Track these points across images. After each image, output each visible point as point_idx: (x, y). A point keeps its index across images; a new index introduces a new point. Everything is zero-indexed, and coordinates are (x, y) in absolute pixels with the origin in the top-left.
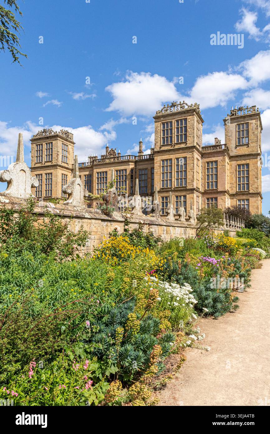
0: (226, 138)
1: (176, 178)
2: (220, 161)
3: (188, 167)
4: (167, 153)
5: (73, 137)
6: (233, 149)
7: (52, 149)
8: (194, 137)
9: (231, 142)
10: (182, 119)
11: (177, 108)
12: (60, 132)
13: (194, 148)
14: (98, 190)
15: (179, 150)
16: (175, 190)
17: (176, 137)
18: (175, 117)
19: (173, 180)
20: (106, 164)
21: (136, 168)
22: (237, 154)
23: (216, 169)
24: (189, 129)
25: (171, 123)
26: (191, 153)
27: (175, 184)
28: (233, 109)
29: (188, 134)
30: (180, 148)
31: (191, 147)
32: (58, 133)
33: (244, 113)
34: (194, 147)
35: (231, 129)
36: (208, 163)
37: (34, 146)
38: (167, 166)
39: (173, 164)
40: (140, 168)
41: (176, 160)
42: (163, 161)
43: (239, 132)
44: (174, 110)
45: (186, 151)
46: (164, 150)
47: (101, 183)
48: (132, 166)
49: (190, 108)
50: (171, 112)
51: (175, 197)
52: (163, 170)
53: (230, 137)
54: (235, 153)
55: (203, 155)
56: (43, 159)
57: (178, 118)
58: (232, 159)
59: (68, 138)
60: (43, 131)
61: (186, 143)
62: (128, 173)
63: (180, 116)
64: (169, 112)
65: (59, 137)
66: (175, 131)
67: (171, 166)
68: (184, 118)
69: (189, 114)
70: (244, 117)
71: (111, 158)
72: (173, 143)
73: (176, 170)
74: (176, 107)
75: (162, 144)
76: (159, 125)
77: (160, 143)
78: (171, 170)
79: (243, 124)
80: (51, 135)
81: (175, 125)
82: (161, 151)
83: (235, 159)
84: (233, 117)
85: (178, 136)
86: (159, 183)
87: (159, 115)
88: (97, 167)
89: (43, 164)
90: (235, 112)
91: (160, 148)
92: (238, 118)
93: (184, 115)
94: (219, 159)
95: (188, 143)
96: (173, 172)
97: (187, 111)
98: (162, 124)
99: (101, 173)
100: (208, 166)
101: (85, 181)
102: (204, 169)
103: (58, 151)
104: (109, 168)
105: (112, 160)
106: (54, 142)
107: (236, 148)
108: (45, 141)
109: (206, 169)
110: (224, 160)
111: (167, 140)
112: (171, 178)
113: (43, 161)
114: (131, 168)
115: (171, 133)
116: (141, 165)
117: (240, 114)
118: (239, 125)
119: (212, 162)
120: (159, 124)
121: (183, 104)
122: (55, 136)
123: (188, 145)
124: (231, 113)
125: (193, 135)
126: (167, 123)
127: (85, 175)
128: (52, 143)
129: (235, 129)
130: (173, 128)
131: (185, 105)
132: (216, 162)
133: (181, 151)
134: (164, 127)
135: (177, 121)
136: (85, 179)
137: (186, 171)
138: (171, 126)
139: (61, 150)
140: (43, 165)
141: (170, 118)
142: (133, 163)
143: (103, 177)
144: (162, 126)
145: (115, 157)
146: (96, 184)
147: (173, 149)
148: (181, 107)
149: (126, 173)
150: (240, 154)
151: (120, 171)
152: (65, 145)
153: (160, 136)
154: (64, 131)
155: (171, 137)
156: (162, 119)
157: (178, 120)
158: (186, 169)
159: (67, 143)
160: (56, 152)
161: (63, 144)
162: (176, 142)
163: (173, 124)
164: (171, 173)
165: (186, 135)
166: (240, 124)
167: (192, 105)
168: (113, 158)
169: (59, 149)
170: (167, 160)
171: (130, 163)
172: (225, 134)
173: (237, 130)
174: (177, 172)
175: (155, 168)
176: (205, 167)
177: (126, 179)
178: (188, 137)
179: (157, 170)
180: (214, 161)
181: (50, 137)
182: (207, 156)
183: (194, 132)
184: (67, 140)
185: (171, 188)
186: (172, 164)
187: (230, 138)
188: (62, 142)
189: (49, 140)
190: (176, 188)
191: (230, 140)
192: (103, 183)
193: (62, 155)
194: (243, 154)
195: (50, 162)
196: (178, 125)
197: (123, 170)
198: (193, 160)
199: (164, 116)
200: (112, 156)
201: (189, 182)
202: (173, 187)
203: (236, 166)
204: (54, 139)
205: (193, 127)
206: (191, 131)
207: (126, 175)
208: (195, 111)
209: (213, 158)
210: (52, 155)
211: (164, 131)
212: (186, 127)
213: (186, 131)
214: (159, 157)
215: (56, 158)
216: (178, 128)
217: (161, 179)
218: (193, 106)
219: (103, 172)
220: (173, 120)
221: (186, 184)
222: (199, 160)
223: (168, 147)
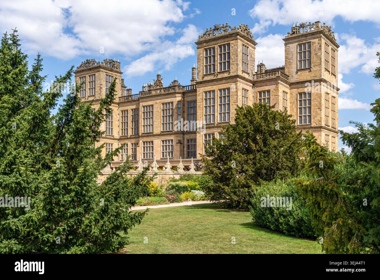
0: (286, 61)
1: (219, 112)
2: (273, 90)
3: (231, 100)
4: (210, 83)
5: (119, 66)
6: (294, 74)
7: (95, 81)
8: (237, 64)
9: (292, 66)
10: (225, 44)
11: (221, 32)
12: (104, 62)
13: (237, 78)
14: (144, 126)
15: (222, 80)
16: (218, 127)
17: (219, 64)
18: (218, 42)
19: (216, 115)
20: (152, 96)
21: (184, 100)
22: (298, 80)
23: (268, 100)
24: (232, 56)
25: (214, 48)
26: (235, 83)
27: (218, 119)
28: (294, 26)
29: (231, 61)
30: (223, 78)
31: (234, 76)
32: (101, 63)
33: (306, 31)
34: (237, 76)
35: (292, 50)
36: (260, 93)
37: (78, 79)
38: (210, 99)
39: (216, 97)
40: (188, 100)
41: (219, 91)
42: (206, 92)
43: (300, 53)
44: (217, 34)
45: (229, 80)
46: (206, 81)
47: (147, 119)
48: (179, 98)
49: (233, 32)
50: (214, 37)
51: (218, 134)
52: (206, 103)
53: (290, 59)
54: (296, 80)
55: (254, 84)
56: (87, 93)
57: (221, 42)
58: (292, 86)
59: (113, 68)
60: (86, 62)
61: (229, 71)
62: (174, 107)
63: (223, 41)
64: (211, 36)
65: (102, 68)
66: (218, 58)
67: (214, 99)
68: (227, 43)
69: (233, 38)
70: (306, 35)
71: (157, 89)
72: (216, 72)
73: (219, 103)
74: (219, 30)
75: (205, 74)
76: (202, 52)
77: (203, 72)
78: (214, 102)
79: (304, 44)
80: (94, 66)
81: (218, 51)
82: (204, 81)
83: (296, 86)
84: (294, 36)
85: (221, 64)
86: (202, 118)
87: (201, 39)
88: (143, 100)
89: (87, 98)
90: (297, 29)
91: (203, 77)
92: (299, 37)
93: (227, 39)
94: (271, 88)
95: (231, 71)
96: (216, 105)
97: (230, 35)
98: (204, 50)
99: (147, 106)
100: (260, 96)
101: (132, 116)
102: (256, 99)
103: (101, 83)
104: (156, 101)
105: (159, 91)
106: (97, 74)
107: (297, 72)
108: (88, 72)
109: (258, 100)
110: (277, 89)
111: (210, 69)
112: (214, 112)
113: (87, 95)
114: (177, 100)
115: (214, 61)
116: (190, 96)
117: (302, 31)
118: (300, 45)
119: (264, 92)
120: (202, 50)
121: (226, 27)
122: (97, 67)
123: (232, 74)
124: (292, 31)
125: (236, 63)
126: (210, 49)
127: (132, 110)
128: (95, 75)
129: (296, 50)
130: (216, 55)
131: (228, 28)
132: (269, 91)
133: (224, 81)
134: (207, 54)
135: (220, 47)
136: (132, 113)
137: (229, 104)
138: (214, 53)
139: (105, 82)
140: (86, 100)
141: (213, 43)
142: (180, 95)
143: (149, 112)
144: (205, 53)
145: (161, 89)
146: (142, 119)
147: (216, 79)
148: (224, 31)
149: (173, 106)
150: (301, 80)
151: (166, 104)
152: (110, 76)
153: (202, 65)
154: (108, 60)
155: (214, 65)
156: (205, 44)
157: (221, 45)
158: (229, 102)
159: (112, 74)
160: (99, 85)
161: (107, 75)
162: (219, 71)
163: (216, 50)
164: (214, 106)
165: (229, 62)
166: (302, 44)
167: (235, 27)
168: (159, 89)
169: (102, 81)
170: (210, 92)
171: (177, 95)
172: (285, 56)
173: (298, 51)
174: (221, 105)
175: (198, 101)
176: (257, 98)
177: (172, 113)
178: (231, 65)
179: (199, 103)
180: (267, 90)
181: (93, 68)
182: (259, 84)
183: (237, 59)
184: (111, 70)
185: (213, 124)
186: (214, 96)
187: (291, 61)
188: (106, 72)
189: (92, 71)
190: (219, 123)
191: (290, 63)
192: (149, 118)
193: (105, 87)
194: (304, 80)
195: (94, 96)
196: (221, 51)
197: (169, 103)
198: (237, 92)
199: (207, 42)
200: (158, 87)
201: (232, 116)
202: (216, 123)
203: (297, 94)
204: (97, 70)
205: (236, 53)
206: (234, 57)
207: (172, 109)
208: (238, 35)
209: (265, 87)
210: (95, 88)
211: (206, 58)
212: (229, 53)
213: (229, 57)
214: (202, 88)
215: (99, 92)
216: (221, 55)
217: (204, 114)
218: (237, 29)
219: (149, 106)
220: (216, 46)
221: (229, 119)
222: (248, 91)
223: (211, 77)
